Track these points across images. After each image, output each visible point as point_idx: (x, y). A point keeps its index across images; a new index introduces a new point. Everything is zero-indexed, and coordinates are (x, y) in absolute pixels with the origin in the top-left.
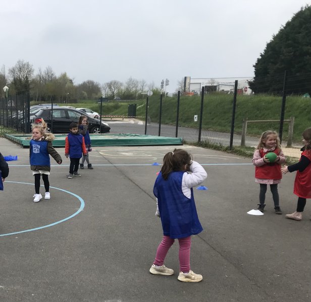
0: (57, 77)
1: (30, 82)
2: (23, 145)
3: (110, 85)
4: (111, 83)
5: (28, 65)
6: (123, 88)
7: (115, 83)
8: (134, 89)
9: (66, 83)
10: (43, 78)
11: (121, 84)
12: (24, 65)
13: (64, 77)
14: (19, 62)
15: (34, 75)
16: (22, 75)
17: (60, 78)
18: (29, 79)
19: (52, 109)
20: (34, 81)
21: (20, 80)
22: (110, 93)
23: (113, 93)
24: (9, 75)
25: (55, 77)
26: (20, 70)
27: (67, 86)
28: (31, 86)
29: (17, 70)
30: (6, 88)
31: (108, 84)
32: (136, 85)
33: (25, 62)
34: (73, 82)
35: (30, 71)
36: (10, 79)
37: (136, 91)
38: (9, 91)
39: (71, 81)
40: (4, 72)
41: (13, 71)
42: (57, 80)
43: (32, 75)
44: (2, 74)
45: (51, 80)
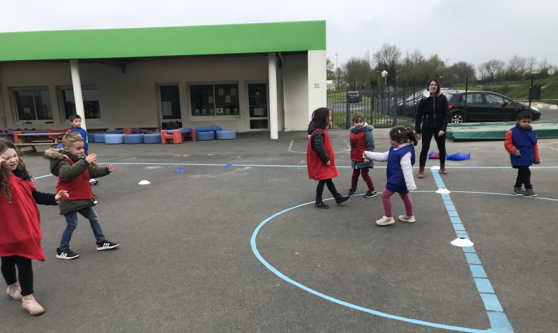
0: (426, 60)
3: (488, 67)
4: (490, 63)
5: (394, 49)
6: (505, 68)
7: (495, 63)
8: (520, 69)
9: (437, 66)
10: (410, 61)
11: (503, 64)
12: (391, 48)
13: (435, 62)
14: (385, 45)
15: (401, 60)
16: (387, 60)
17: (430, 61)
18: (396, 64)
20: (400, 66)
21: (386, 64)
22: (487, 74)
23: (492, 74)
24: (373, 60)
25: (424, 60)
26: (386, 53)
27: (437, 69)
28: (397, 71)
29: (382, 54)
31: (485, 64)
32: (522, 64)
33: (391, 45)
34: (445, 63)
35: (397, 55)
37: (523, 71)
39: (442, 63)
40: (368, 57)
41: (378, 56)
42: (426, 63)
43: (399, 59)
44: (367, 59)
45: (419, 64)
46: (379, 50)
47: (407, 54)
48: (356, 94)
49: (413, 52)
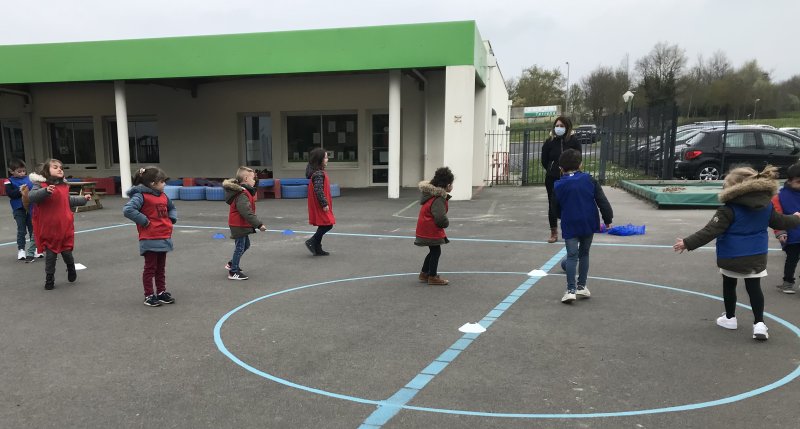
0: (735, 71)
1: (676, 82)
2: (657, 203)
5: (675, 52)
9: (755, 80)
10: (705, 72)
12: (668, 51)
13: (751, 71)
14: (658, 46)
15: (687, 68)
16: (661, 71)
17: (743, 72)
18: (676, 77)
19: (726, 132)
20: (685, 80)
21: (658, 79)
24: (636, 72)
25: (732, 71)
26: (659, 60)
27: (755, 85)
28: (678, 90)
29: (652, 62)
30: (628, 95)
33: (670, 45)
34: (771, 77)
35: (678, 63)
36: (636, 78)
38: (632, 101)
39: (765, 76)
40: (627, 67)
41: (644, 64)
42: (736, 75)
43: (682, 68)
44: (623, 70)
45: (722, 77)
46: (647, 55)
47: (700, 60)
48: (590, 129)
49: (712, 56)
